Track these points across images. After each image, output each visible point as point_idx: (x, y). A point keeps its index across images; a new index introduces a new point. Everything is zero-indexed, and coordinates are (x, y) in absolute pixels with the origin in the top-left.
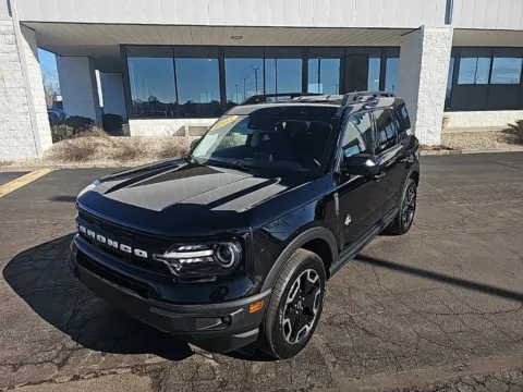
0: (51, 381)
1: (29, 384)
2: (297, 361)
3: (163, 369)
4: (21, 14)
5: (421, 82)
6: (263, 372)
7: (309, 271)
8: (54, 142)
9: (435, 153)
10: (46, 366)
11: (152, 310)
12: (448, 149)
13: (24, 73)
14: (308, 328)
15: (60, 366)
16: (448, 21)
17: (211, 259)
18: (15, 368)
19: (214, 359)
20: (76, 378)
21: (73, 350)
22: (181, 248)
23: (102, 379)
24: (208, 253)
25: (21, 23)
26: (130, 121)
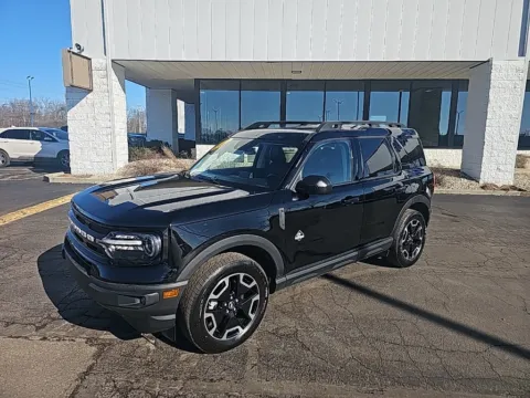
0: (26, 338)
1: (11, 337)
2: (223, 357)
3: (110, 344)
4: (113, 54)
5: (489, 116)
6: (187, 360)
7: (242, 275)
8: (130, 160)
9: (503, 193)
10: (29, 327)
11: (91, 285)
12: (520, 190)
13: (111, 102)
14: (242, 332)
15: (38, 329)
16: (522, 53)
17: (141, 249)
18: (7, 324)
19: (155, 344)
20: (45, 339)
21: (54, 319)
22: (118, 237)
23: (62, 343)
24: (139, 243)
25: (113, 61)
26: (197, 146)
